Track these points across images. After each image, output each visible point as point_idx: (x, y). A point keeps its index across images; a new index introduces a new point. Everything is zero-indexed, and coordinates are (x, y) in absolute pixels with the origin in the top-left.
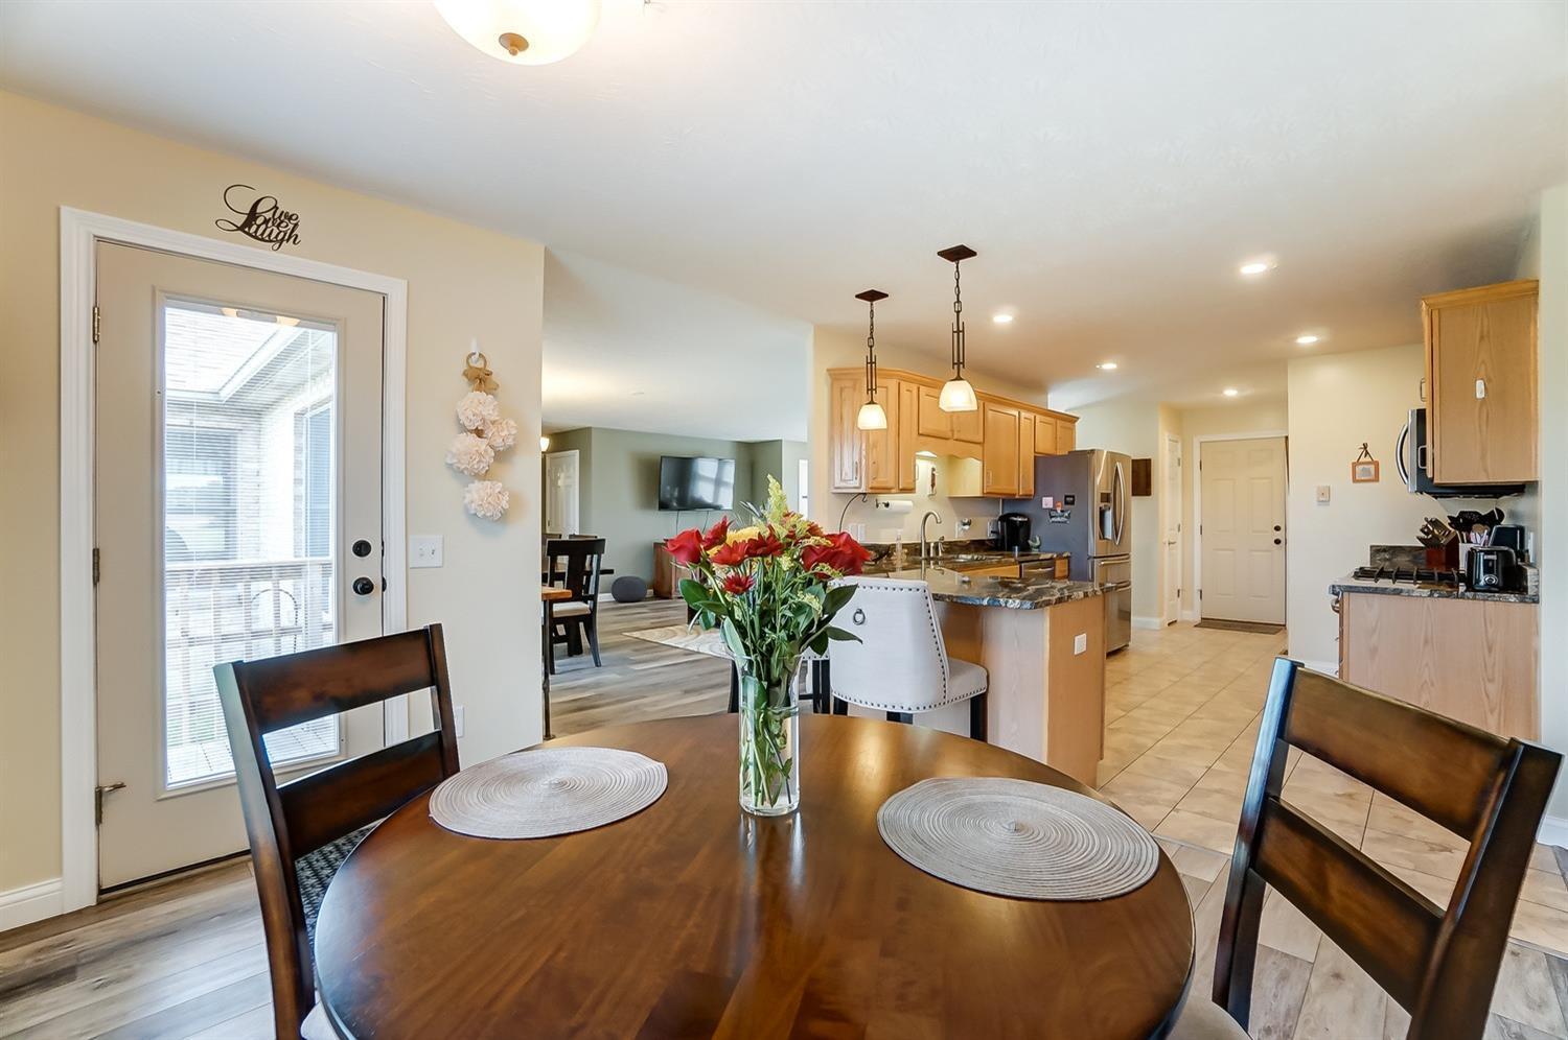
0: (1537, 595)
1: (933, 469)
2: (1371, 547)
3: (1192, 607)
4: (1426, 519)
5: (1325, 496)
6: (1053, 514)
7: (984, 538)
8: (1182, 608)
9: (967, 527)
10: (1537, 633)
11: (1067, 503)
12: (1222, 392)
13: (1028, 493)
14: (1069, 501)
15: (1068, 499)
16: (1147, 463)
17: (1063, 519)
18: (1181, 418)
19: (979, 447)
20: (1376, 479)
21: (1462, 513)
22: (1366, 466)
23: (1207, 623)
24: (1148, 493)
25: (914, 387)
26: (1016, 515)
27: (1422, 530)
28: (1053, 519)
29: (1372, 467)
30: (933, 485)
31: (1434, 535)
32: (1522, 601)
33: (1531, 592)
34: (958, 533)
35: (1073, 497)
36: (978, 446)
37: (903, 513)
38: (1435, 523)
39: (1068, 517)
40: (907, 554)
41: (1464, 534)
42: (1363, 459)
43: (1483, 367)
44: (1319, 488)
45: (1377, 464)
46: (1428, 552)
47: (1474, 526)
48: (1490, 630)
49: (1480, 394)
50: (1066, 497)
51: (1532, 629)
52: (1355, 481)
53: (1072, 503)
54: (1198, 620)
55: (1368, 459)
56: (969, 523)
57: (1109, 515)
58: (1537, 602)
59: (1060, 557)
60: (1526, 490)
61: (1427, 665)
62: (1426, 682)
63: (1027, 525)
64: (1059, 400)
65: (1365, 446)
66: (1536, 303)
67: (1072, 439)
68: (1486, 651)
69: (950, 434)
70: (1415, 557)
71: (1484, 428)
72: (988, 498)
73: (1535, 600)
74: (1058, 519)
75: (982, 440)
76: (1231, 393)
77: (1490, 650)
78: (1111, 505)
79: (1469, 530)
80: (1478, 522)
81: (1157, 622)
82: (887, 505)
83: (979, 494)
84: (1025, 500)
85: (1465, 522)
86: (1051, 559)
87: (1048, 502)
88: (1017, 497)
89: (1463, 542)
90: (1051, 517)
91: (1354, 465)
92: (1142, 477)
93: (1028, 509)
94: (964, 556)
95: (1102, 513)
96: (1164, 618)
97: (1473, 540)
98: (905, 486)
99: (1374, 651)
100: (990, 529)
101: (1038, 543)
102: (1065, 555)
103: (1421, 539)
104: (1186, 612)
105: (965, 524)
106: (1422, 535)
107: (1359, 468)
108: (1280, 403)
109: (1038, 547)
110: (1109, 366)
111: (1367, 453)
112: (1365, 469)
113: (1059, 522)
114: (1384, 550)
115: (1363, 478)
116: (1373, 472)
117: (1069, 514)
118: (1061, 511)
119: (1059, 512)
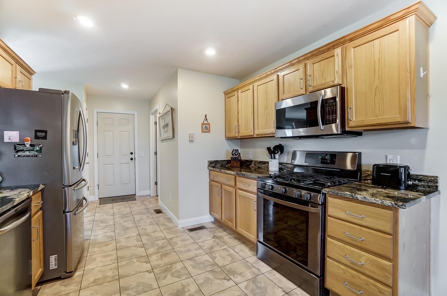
2: (209, 161)
5: (192, 139)
6: (20, 148)
11: (37, 137)
12: (119, 85)
14: (41, 135)
15: (39, 134)
17: (32, 153)
20: (209, 132)
22: (206, 125)
28: (19, 154)
35: (45, 132)
42: (205, 122)
45: (209, 125)
50: (36, 131)
52: (203, 132)
53: (45, 138)
55: (206, 122)
65: (206, 116)
74: (27, 153)
78: (78, 140)
87: (12, 137)
90: (17, 152)
91: (202, 125)
102: (39, 189)
107: (204, 126)
111: (206, 119)
112: (206, 127)
113: (28, 156)
114: (213, 163)
115: (205, 131)
116: (208, 128)
117: (41, 148)
118: (31, 145)
119: (28, 146)
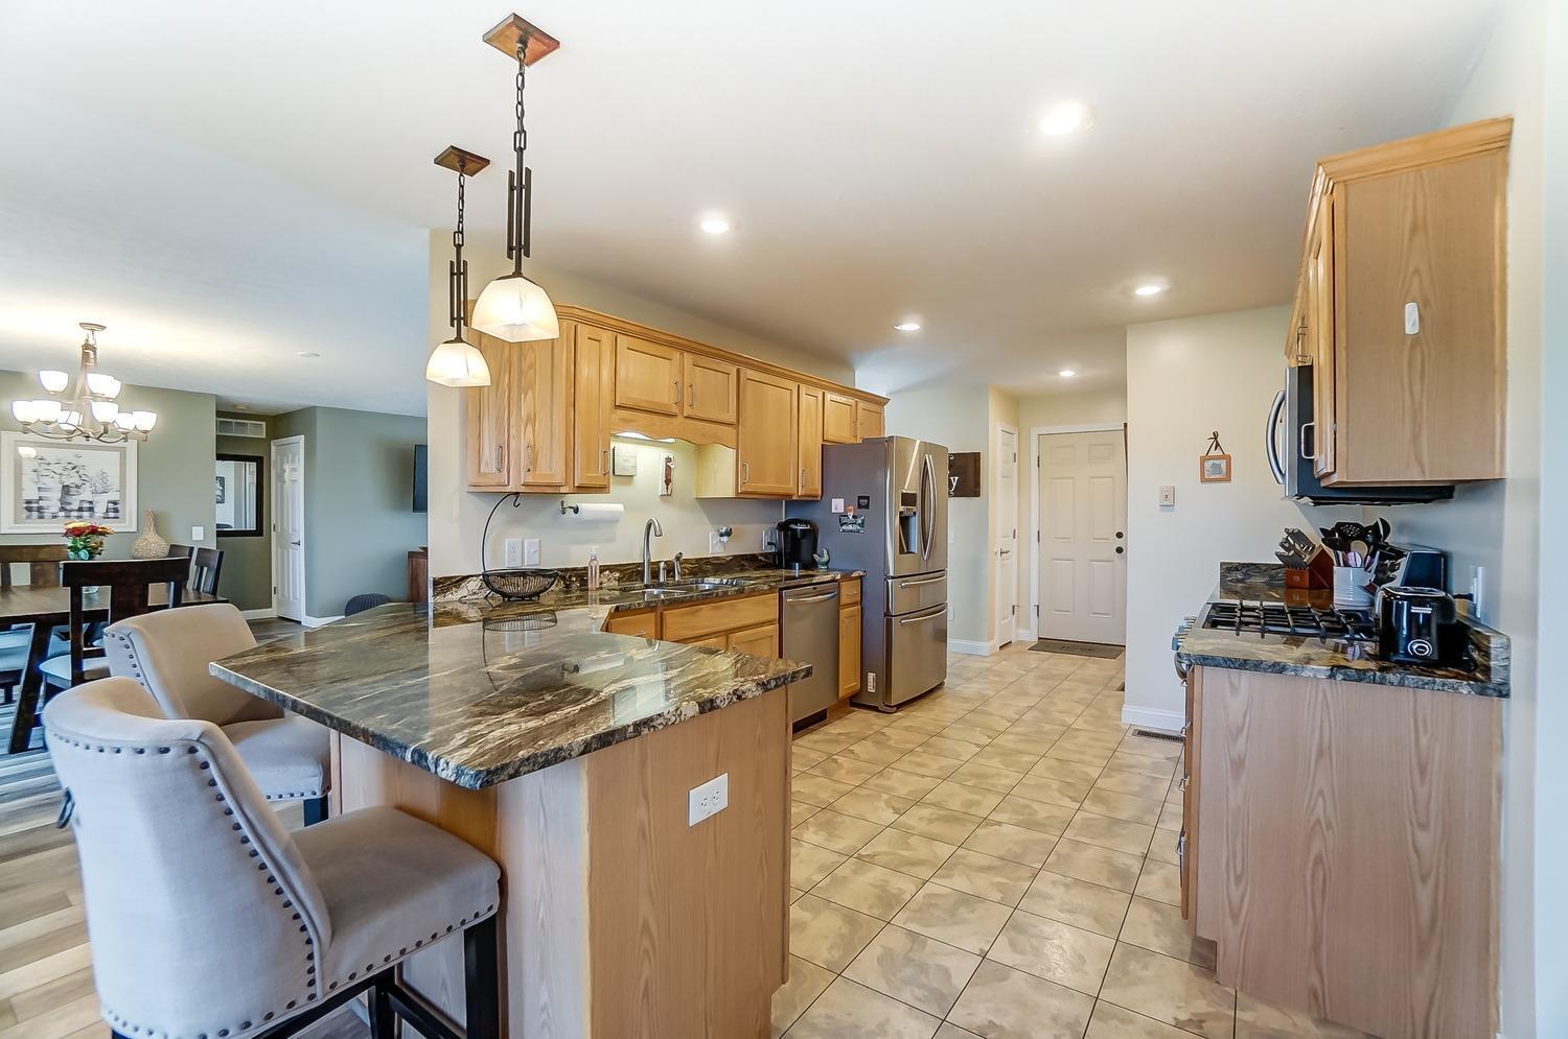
0: (1505, 683)
1: (668, 460)
2: (1222, 564)
3: (1028, 627)
4: (1287, 531)
5: (1168, 501)
6: (844, 520)
7: (756, 551)
8: (1018, 626)
9: (725, 539)
10: (1502, 749)
11: (860, 506)
12: (1056, 373)
13: (814, 493)
14: (863, 503)
15: (861, 501)
16: (975, 458)
17: (856, 527)
18: (1018, 405)
19: (731, 431)
20: (1228, 479)
21: (1339, 525)
22: (1216, 462)
23: (1046, 644)
24: (976, 493)
25: (606, 337)
26: (796, 522)
27: (1282, 545)
28: (844, 528)
29: (1223, 463)
30: (668, 481)
31: (1297, 553)
32: (1482, 692)
33: (1496, 678)
34: (714, 547)
35: (868, 498)
36: (730, 429)
37: (611, 521)
38: (1297, 536)
39: (862, 525)
40: (619, 580)
41: (1340, 553)
42: (1213, 453)
43: (1416, 281)
44: (1161, 488)
45: (1228, 459)
46: (1287, 573)
47: (1353, 544)
48: (1424, 740)
49: (1411, 326)
50: (860, 498)
51: (1492, 743)
52: (1204, 480)
53: (867, 507)
54: (1035, 640)
55: (1218, 453)
56: (728, 533)
57: (915, 523)
58: (1507, 695)
59: (847, 577)
60: (1455, 494)
61: (1321, 793)
62: (1318, 822)
63: (812, 534)
64: (870, 378)
65: (1215, 436)
66: (1506, 165)
67: (881, 425)
68: (1416, 772)
69: (675, 409)
70: (1272, 577)
71: (1417, 387)
72: (744, 498)
73: (1503, 692)
74: (851, 527)
75: (734, 420)
76: (1067, 374)
77: (1423, 771)
78: (917, 509)
79: (1347, 550)
80: (1357, 538)
81: (988, 646)
82: (576, 510)
83: (731, 494)
84: (808, 502)
85: (1340, 537)
86: (834, 580)
87: (838, 505)
88: (794, 498)
89: (1339, 565)
90: (842, 525)
91: (1203, 460)
92: (966, 474)
93: (815, 515)
94: (711, 580)
95: (905, 521)
96: (996, 639)
97: (1351, 562)
98: (586, 482)
99: (1238, 765)
100: (765, 539)
101: (826, 558)
102: (854, 575)
103: (1280, 556)
104: (1021, 631)
105: (722, 535)
106: (1282, 551)
107: (1208, 464)
108: (1117, 389)
109: (827, 563)
110: (910, 326)
111: (1218, 445)
112: (1216, 466)
113: (851, 531)
114: (1236, 569)
115: (1213, 477)
116: (1224, 470)
117: (863, 521)
118: (853, 517)
119: (851, 517)
